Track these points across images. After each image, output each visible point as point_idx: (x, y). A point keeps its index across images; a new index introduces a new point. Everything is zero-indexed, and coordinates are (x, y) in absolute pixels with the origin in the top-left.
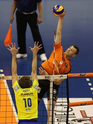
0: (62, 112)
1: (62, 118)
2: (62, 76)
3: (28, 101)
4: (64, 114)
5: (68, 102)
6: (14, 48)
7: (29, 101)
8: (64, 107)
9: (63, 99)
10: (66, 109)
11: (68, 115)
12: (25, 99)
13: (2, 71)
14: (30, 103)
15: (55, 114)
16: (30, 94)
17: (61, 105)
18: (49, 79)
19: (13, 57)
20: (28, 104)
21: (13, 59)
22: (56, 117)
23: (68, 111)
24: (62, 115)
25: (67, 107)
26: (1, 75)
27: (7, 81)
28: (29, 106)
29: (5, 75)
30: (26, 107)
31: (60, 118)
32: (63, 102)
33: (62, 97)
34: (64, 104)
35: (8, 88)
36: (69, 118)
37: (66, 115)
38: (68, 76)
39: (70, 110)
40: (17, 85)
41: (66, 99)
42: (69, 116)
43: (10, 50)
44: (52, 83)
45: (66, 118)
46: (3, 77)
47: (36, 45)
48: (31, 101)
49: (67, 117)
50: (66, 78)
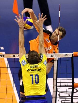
0: (66, 93)
1: (66, 100)
2: (66, 54)
3: (35, 77)
4: (68, 96)
5: (73, 82)
6: (21, 20)
7: (37, 77)
8: (68, 88)
9: (68, 79)
10: (71, 90)
11: (72, 96)
12: (32, 75)
13: (2, 48)
14: (37, 79)
15: (59, 95)
16: (38, 70)
17: (66, 86)
18: (53, 57)
19: (20, 30)
20: (36, 80)
21: (20, 31)
22: (60, 99)
23: (73, 93)
24: (66, 96)
25: (72, 87)
26: (2, 53)
27: (8, 59)
28: (36, 82)
29: (6, 53)
30: (33, 83)
31: (65, 100)
32: (67, 83)
33: (67, 77)
34: (69, 84)
35: (8, 66)
36: (73, 100)
37: (71, 96)
38: (73, 54)
39: (75, 91)
40: (24, 60)
41: (71, 79)
42: (74, 98)
43: (17, 21)
44: (56, 62)
45: (70, 100)
46: (3, 55)
47: (41, 17)
48: (38, 78)
49: (72, 99)
50: (71, 56)
